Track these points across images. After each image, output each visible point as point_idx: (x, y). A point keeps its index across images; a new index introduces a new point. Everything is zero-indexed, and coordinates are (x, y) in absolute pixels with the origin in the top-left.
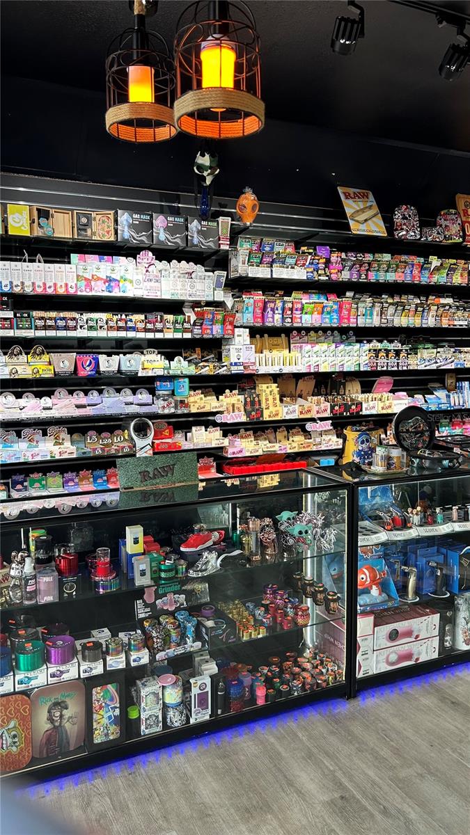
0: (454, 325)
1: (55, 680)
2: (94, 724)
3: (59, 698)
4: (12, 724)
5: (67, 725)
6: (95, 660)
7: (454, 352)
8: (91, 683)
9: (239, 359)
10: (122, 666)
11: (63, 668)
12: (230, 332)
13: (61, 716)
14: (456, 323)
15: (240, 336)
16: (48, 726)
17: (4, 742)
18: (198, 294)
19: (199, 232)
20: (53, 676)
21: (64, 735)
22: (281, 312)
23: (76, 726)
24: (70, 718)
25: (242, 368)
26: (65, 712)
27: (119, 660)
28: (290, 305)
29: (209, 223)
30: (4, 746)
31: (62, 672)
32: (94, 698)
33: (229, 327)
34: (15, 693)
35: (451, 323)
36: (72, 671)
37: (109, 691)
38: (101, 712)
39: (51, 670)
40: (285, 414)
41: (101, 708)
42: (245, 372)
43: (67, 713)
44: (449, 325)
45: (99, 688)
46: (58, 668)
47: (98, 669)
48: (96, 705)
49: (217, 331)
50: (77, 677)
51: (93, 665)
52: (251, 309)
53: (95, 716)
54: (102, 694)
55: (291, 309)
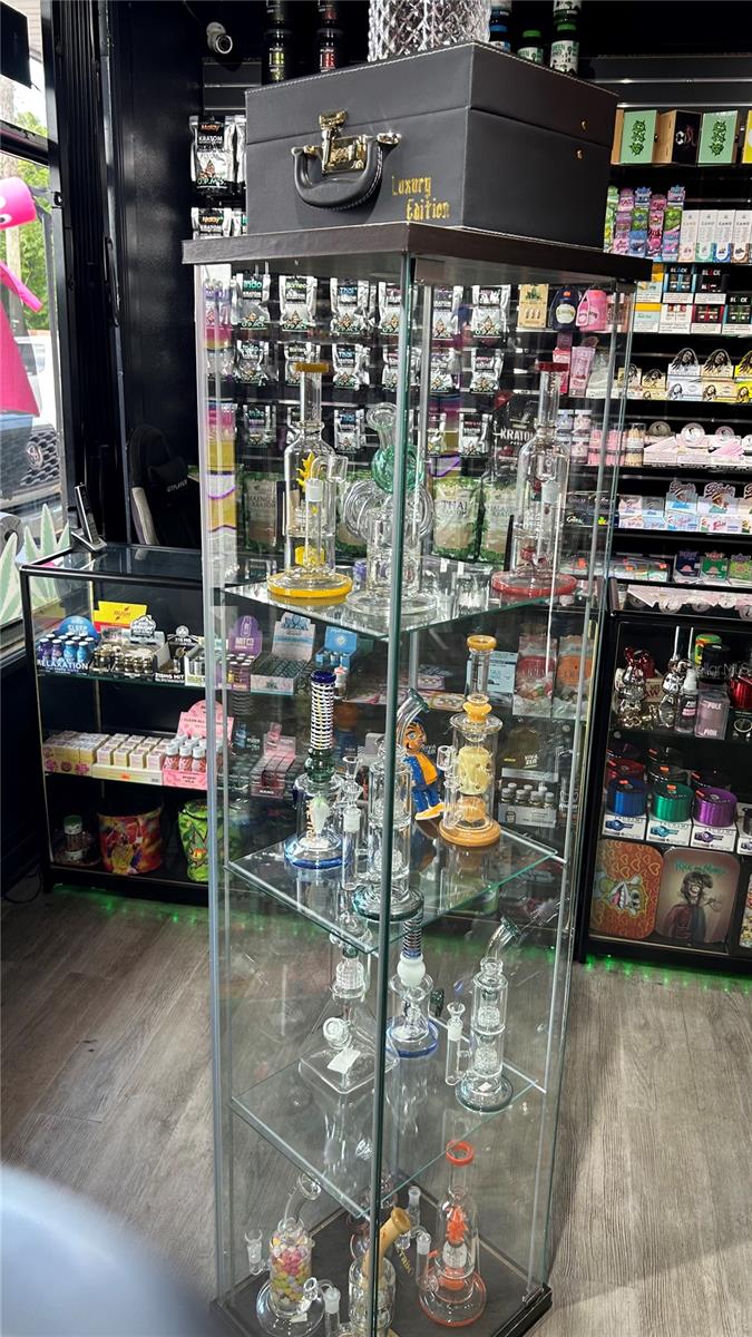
1: (700, 843)
3: (702, 868)
5: (707, 909)
11: (714, 832)
13: (701, 894)
17: (622, 898)
20: (699, 837)
23: (718, 914)
24: (711, 900)
26: (706, 890)
30: (621, 903)
31: (712, 837)
32: (750, 886)
36: (726, 840)
39: (697, 830)
43: (709, 893)
46: (708, 830)
48: (751, 896)
50: (732, 850)
53: (747, 910)
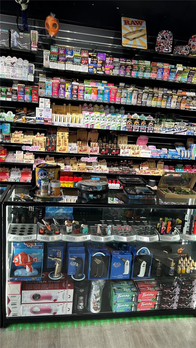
0: (189, 109)
7: (187, 125)
9: (41, 116)
12: (35, 99)
14: (191, 107)
15: (43, 102)
18: (17, 76)
19: (18, 39)
22: (70, 91)
25: (43, 121)
28: (76, 87)
29: (25, 34)
33: (35, 97)
35: (187, 107)
40: (69, 150)
42: (45, 124)
44: (186, 109)
49: (27, 98)
52: (50, 87)
55: (77, 90)
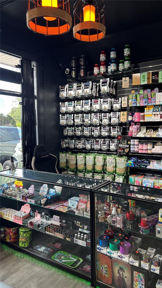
1: (119, 258)
2: (134, 286)
4: (106, 266)
5: (125, 279)
6: (136, 259)
8: (133, 268)
10: (147, 268)
11: (123, 256)
16: (118, 275)
17: (103, 271)
20: (119, 256)
21: (124, 282)
23: (128, 282)
26: (124, 273)
27: (145, 265)
30: (103, 272)
32: (134, 275)
34: (106, 255)
36: (126, 259)
37: (140, 276)
38: (137, 282)
39: (119, 254)
41: (137, 281)
45: (136, 272)
46: (121, 255)
47: (136, 264)
48: (135, 278)
50: (128, 262)
51: (134, 261)
53: (134, 282)
54: (137, 275)
